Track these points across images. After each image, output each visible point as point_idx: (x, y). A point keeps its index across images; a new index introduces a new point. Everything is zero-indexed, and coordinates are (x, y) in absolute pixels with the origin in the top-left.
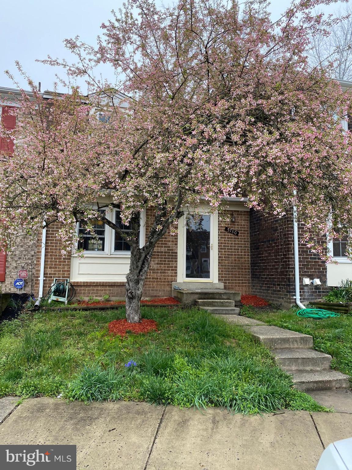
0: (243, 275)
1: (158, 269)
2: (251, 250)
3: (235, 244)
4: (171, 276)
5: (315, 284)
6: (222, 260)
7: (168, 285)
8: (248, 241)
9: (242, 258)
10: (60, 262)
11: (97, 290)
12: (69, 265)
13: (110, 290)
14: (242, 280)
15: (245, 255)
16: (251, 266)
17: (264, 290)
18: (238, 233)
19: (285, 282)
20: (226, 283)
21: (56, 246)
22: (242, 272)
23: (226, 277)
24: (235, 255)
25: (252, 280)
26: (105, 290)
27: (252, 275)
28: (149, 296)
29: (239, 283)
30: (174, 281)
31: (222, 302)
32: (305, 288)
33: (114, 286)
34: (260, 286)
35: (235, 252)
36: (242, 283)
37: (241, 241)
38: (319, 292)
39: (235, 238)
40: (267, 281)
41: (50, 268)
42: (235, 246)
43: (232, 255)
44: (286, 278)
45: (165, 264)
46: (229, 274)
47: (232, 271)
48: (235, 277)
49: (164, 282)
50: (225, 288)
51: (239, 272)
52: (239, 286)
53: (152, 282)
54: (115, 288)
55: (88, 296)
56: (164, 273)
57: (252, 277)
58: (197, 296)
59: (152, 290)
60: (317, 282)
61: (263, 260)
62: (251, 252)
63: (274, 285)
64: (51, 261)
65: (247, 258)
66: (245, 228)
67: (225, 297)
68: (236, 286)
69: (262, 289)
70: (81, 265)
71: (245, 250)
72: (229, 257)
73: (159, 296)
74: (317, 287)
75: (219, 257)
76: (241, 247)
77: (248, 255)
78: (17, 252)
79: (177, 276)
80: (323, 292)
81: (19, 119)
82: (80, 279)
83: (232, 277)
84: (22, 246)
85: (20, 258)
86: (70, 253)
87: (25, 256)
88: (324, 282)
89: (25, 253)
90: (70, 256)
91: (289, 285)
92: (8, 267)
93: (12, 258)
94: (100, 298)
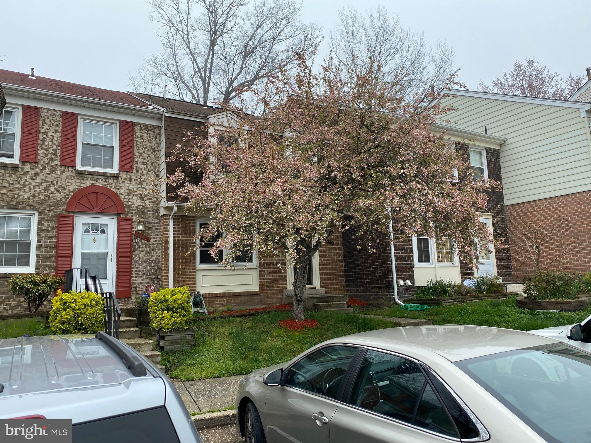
0: (339, 280)
1: (270, 279)
2: (344, 257)
3: (331, 253)
4: (282, 284)
5: (407, 285)
6: (322, 268)
7: (280, 292)
8: (341, 250)
9: (337, 265)
10: (186, 275)
11: (220, 301)
12: (194, 278)
13: (231, 300)
14: (338, 285)
15: (340, 262)
16: (345, 272)
17: (361, 292)
18: (333, 243)
19: (385, 284)
20: (326, 288)
21: (182, 260)
22: (338, 277)
23: (326, 283)
24: (332, 263)
25: (347, 285)
26: (227, 301)
27: (346, 280)
28: (264, 305)
29: (336, 288)
30: (285, 289)
31: (337, 304)
32: (400, 288)
33: (235, 296)
34: (356, 290)
35: (332, 260)
36: (339, 288)
37: (336, 250)
38: (410, 291)
39: (331, 248)
40: (364, 284)
41: (178, 281)
42: (331, 255)
43: (329, 263)
44: (386, 281)
45: (276, 273)
46: (328, 280)
47: (330, 278)
48: (333, 283)
49: (276, 290)
50: (326, 293)
51: (336, 277)
52: (336, 290)
53: (266, 290)
54: (236, 298)
55: (212, 307)
56: (276, 281)
57: (346, 282)
58: (315, 300)
59: (267, 298)
60: (409, 283)
61: (359, 266)
62: (345, 260)
63: (372, 287)
64: (178, 275)
65: (341, 266)
66: (338, 238)
68: (334, 290)
69: (359, 292)
70: (204, 277)
71: (339, 257)
72: (327, 265)
73: (272, 304)
74: (408, 287)
75: (320, 265)
76: (336, 255)
77: (342, 262)
78: (141, 268)
79: (286, 284)
80: (413, 291)
81: (137, 134)
82: (203, 291)
83: (331, 283)
84: (145, 262)
85: (144, 274)
86: (194, 266)
87: (149, 271)
88: (413, 282)
89: (148, 268)
90: (194, 269)
91: (389, 287)
92: (133, 283)
93: (137, 274)
94: (224, 308)
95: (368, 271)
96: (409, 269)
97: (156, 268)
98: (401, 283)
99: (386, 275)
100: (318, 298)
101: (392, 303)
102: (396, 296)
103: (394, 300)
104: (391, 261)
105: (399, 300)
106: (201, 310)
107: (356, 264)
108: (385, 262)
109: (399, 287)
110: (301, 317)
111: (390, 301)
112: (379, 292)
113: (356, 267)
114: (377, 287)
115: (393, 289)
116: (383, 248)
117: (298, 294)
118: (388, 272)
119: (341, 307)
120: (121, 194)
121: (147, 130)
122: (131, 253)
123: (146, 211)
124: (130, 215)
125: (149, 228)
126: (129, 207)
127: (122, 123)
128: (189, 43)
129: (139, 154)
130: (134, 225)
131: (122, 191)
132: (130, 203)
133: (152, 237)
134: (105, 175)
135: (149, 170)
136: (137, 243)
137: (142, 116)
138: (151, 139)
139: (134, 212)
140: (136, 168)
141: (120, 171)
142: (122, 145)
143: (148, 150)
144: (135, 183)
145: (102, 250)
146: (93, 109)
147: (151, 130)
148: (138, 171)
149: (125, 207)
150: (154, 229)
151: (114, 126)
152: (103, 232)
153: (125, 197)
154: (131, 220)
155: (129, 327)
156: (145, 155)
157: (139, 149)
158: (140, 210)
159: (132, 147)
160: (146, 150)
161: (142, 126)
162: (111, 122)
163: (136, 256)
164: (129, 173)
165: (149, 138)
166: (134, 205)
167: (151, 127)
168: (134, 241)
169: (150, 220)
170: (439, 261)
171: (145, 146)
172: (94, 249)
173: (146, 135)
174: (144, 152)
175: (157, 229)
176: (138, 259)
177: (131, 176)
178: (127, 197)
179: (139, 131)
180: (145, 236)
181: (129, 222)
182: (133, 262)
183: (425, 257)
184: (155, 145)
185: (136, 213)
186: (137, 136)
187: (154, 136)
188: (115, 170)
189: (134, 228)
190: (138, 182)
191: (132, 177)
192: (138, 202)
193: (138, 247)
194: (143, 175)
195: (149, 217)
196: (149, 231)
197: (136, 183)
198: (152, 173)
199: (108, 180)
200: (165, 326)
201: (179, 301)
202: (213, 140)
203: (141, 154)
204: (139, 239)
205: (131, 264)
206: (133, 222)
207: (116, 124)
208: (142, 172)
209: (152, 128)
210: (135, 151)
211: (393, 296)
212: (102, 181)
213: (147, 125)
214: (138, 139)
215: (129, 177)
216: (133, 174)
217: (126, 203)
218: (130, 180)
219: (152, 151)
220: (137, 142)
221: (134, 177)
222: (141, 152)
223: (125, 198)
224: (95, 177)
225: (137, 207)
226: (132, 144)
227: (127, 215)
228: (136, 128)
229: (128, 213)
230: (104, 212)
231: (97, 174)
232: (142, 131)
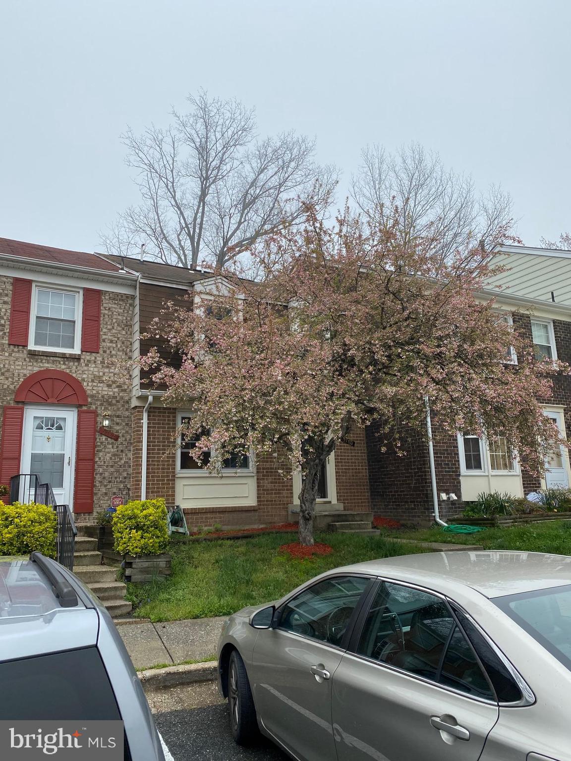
0: (361, 492)
1: (272, 490)
2: (369, 462)
3: (352, 456)
4: (287, 497)
5: (451, 499)
6: (339, 476)
7: (283, 508)
8: (365, 453)
9: (359, 472)
10: (163, 484)
11: (206, 518)
12: (173, 488)
13: (221, 518)
14: (361, 499)
15: (363, 469)
16: (370, 482)
17: (391, 508)
18: (354, 443)
19: (423, 498)
20: (344, 503)
21: (158, 465)
22: (361, 489)
23: (344, 496)
24: (352, 469)
25: (372, 499)
26: (215, 518)
27: (372, 492)
28: (263, 524)
29: (358, 502)
30: (290, 503)
31: (358, 525)
32: (443, 504)
33: (225, 512)
34: (385, 505)
35: (352, 466)
36: (362, 502)
37: (358, 453)
38: (455, 508)
39: (351, 449)
40: (396, 498)
41: (152, 492)
42: (352, 459)
43: (349, 469)
45: (279, 483)
46: (347, 493)
47: (350, 489)
48: (354, 496)
49: (280, 504)
50: (345, 510)
51: (357, 489)
52: (358, 506)
53: (266, 505)
54: (227, 515)
55: (196, 526)
56: (279, 493)
57: (371, 495)
58: (329, 519)
59: (267, 516)
60: (454, 496)
61: (388, 474)
62: (369, 465)
64: (152, 484)
65: (365, 473)
66: (360, 437)
68: (355, 506)
69: (388, 509)
70: (186, 487)
71: (362, 463)
72: (346, 473)
73: (274, 523)
74: (453, 503)
75: (336, 472)
76: (358, 459)
77: (366, 469)
78: (107, 474)
79: (292, 497)
80: (459, 508)
81: (105, 305)
82: (184, 505)
83: (351, 496)
84: (112, 466)
85: (110, 482)
86: (174, 472)
87: (116, 478)
88: (459, 496)
89: (115, 475)
90: (174, 476)
91: (427, 502)
92: (96, 494)
93: (100, 482)
94: (210, 528)
95: (400, 481)
96: (453, 479)
97: (125, 474)
98: (444, 496)
99: (423, 487)
100: (334, 516)
101: (431, 523)
102: (437, 514)
103: (435, 520)
104: (430, 468)
105: (440, 519)
106: (181, 530)
107: (384, 471)
108: (421, 468)
109: (440, 502)
110: (310, 541)
111: (430, 520)
112: (415, 509)
113: (385, 475)
114: (411, 502)
115: (433, 505)
116: (419, 450)
117: (306, 511)
118: (426, 483)
119: (364, 529)
120: (83, 380)
121: (117, 300)
122: (94, 455)
123: (114, 402)
124: (94, 407)
125: (117, 424)
126: (92, 396)
127: (87, 291)
128: (175, 192)
129: (106, 330)
130: (99, 419)
131: (85, 376)
132: (94, 392)
133: (120, 435)
134: (63, 356)
135: (119, 350)
136: (102, 443)
137: (112, 283)
138: (122, 311)
139: (99, 403)
140: (103, 347)
141: (82, 351)
142: (85, 319)
143: (118, 325)
144: (100, 366)
145: (57, 451)
146: (51, 274)
147: (123, 300)
148: (105, 352)
149: (87, 396)
150: (124, 424)
151: (77, 295)
152: (60, 428)
154: (95, 413)
155: (88, 550)
156: (114, 331)
157: (106, 324)
158: (107, 401)
159: (98, 321)
160: (116, 324)
161: (111, 295)
162: (73, 290)
163: (100, 458)
164: (94, 354)
165: (119, 310)
166: (99, 394)
167: (122, 296)
168: (98, 440)
169: (119, 413)
170: (493, 467)
171: (114, 321)
172: (48, 450)
173: (116, 306)
174: (113, 328)
175: (127, 424)
176: (102, 463)
177: (96, 358)
178: (90, 384)
179: (107, 302)
180: (112, 434)
181: (93, 415)
182: (96, 466)
183: (474, 462)
184: (126, 318)
185: (102, 405)
186: (105, 308)
187: (127, 307)
188: (77, 350)
189: (99, 423)
190: (104, 365)
191: (98, 358)
192: (104, 390)
193: (103, 447)
194: (112, 356)
195: (118, 409)
196: (118, 428)
197: (103, 366)
198: (123, 353)
199: (67, 363)
200: (133, 549)
201: (151, 518)
202: (199, 312)
203: (110, 330)
204: (104, 438)
205: (93, 469)
206: (97, 416)
207: (79, 292)
208: (111, 352)
209: (124, 298)
210: (101, 326)
211: (433, 514)
212: (59, 363)
213: (117, 294)
214: (106, 312)
215: (93, 358)
216: (99, 355)
217: (89, 392)
218: (95, 362)
219: (123, 326)
220: (104, 316)
221: (99, 359)
222: (109, 327)
223: (88, 385)
224: (52, 358)
225: (103, 397)
226: (99, 317)
227: (90, 407)
228: (103, 297)
229: (91, 404)
230: (61, 402)
231: (54, 355)
232: (111, 302)
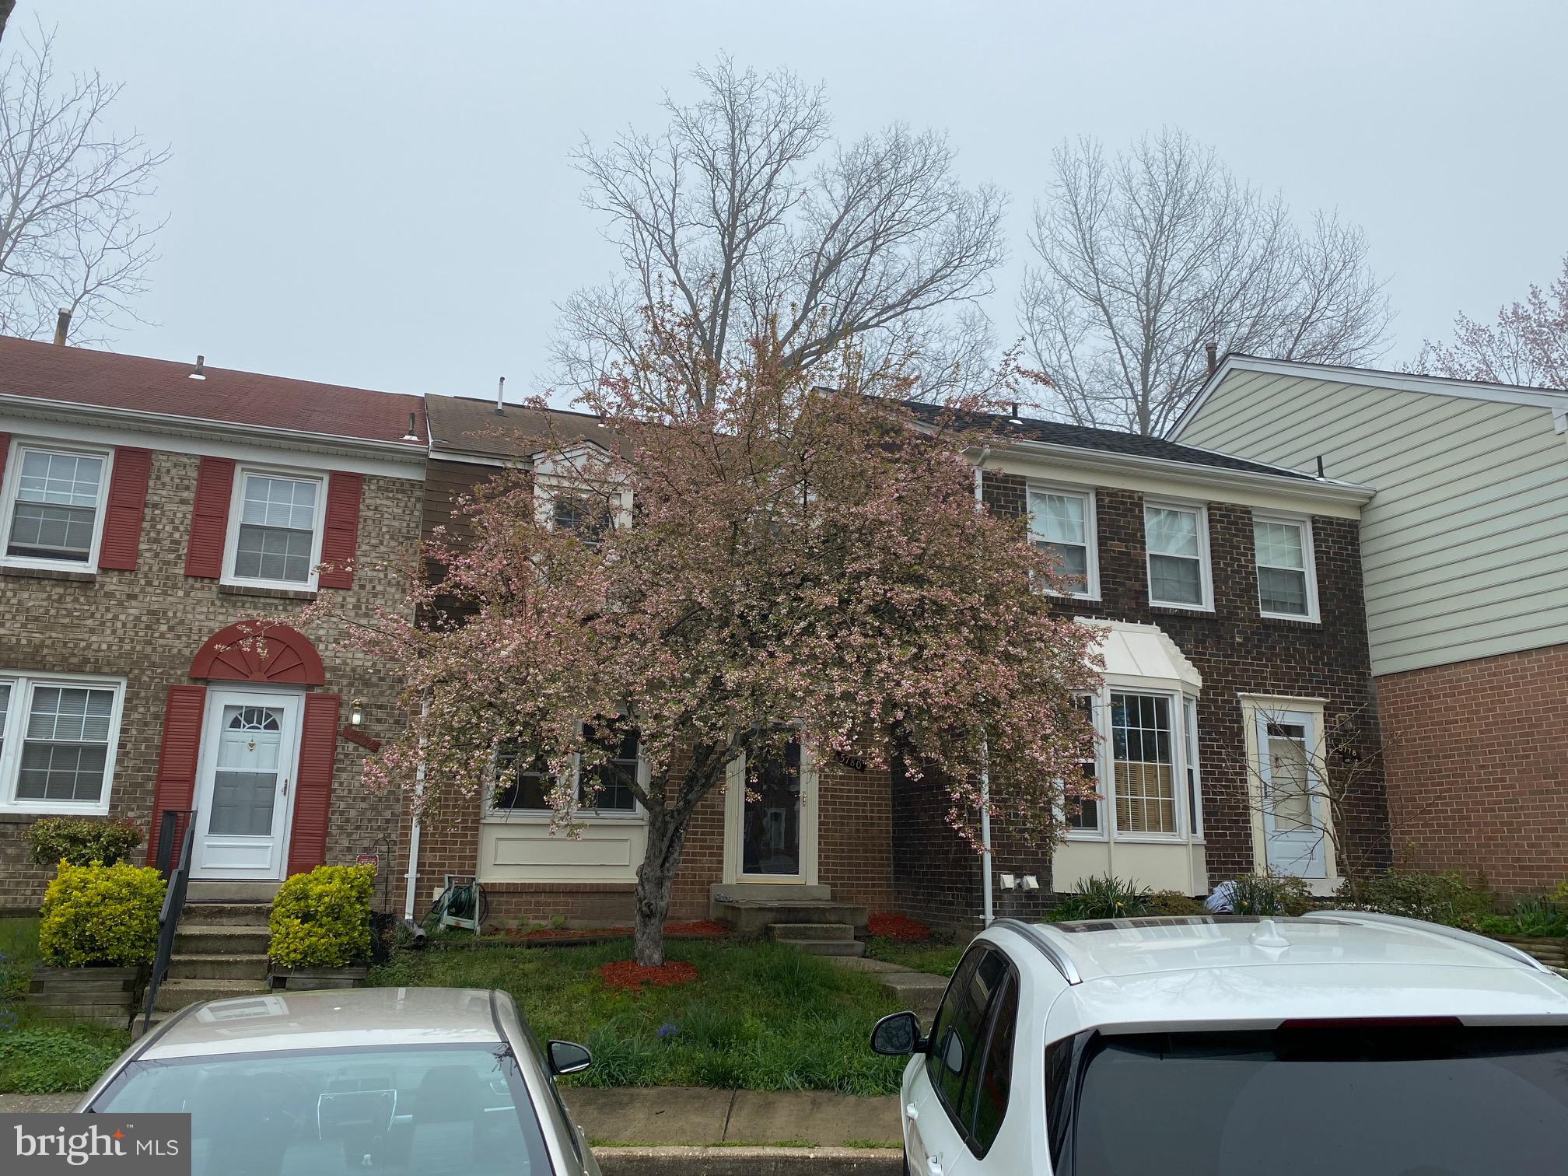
0: (874, 865)
2: (894, 806)
3: (857, 791)
4: (710, 869)
5: (1025, 888)
6: (826, 830)
7: (700, 891)
8: (886, 786)
9: (872, 825)
10: (454, 836)
11: (537, 903)
12: (475, 844)
13: (567, 905)
14: (873, 879)
15: (880, 818)
16: (894, 845)
17: (920, 900)
18: (864, 766)
19: (963, 882)
20: (834, 885)
22: (874, 858)
23: (836, 871)
24: (857, 818)
25: (897, 879)
26: (556, 904)
27: (896, 866)
29: (867, 886)
30: (716, 882)
31: (826, 930)
32: (1005, 896)
33: (578, 892)
34: (914, 894)
35: (857, 811)
36: (874, 885)
37: (872, 785)
38: (1035, 905)
39: (857, 778)
40: (929, 881)
41: (433, 850)
42: (857, 798)
43: (850, 818)
44: (965, 874)
45: (694, 840)
46: (842, 865)
47: (851, 858)
48: (857, 872)
49: (692, 883)
50: (834, 898)
51: (866, 858)
52: (865, 893)
54: (580, 899)
55: (515, 918)
56: (693, 861)
57: (895, 872)
58: (770, 916)
60: (1032, 882)
61: (919, 831)
62: (894, 812)
63: (942, 889)
64: (434, 835)
65: (886, 826)
67: (833, 918)
68: (859, 892)
69: (917, 900)
70: (501, 843)
71: (880, 805)
72: (842, 824)
73: (679, 918)
74: (1030, 895)
75: (820, 823)
76: (872, 798)
77: (887, 818)
78: (353, 813)
79: (721, 869)
80: (1044, 905)
81: (368, 501)
82: (490, 874)
83: (851, 871)
84: (364, 799)
85: (358, 828)
86: (477, 814)
87: (370, 821)
88: (1045, 879)
89: (369, 815)
90: (477, 821)
91: (970, 890)
92: (331, 849)
93: (340, 827)
94: (543, 923)
95: (933, 845)
97: (388, 814)
98: (1009, 881)
99: (966, 859)
102: (989, 915)
104: (980, 821)
107: (913, 824)
109: (999, 892)
111: (973, 929)
112: (951, 903)
113: (914, 831)
114: (950, 889)
115: (982, 898)
118: (970, 851)
119: (838, 939)
120: (319, 639)
121: (392, 491)
122: (331, 776)
123: (374, 679)
124: (336, 689)
125: (379, 721)
126: (334, 669)
127: (335, 476)
128: (676, 255)
129: (368, 548)
130: (343, 712)
131: (322, 632)
132: (338, 661)
133: (384, 741)
134: (283, 596)
135: (389, 583)
136: (346, 755)
137: (381, 461)
138: (400, 511)
139: (345, 682)
140: (360, 579)
141: (320, 587)
142: (329, 529)
143: (392, 537)
144: (352, 614)
145: (265, 769)
146: (269, 448)
147: (403, 492)
148: (362, 587)
149: (324, 669)
150: (391, 721)
151: (318, 484)
152: (273, 726)
153: (327, 646)
154: (337, 701)
155: (253, 952)
156: (382, 549)
157: (369, 535)
158: (361, 678)
159: (353, 531)
160: (387, 537)
161: (381, 483)
162: (310, 476)
163: (341, 784)
164: (341, 592)
165: (395, 510)
166: (347, 664)
167: (402, 484)
168: (339, 750)
169: (383, 700)
170: (1122, 824)
171: (384, 529)
172: (248, 765)
173: (388, 503)
174: (381, 543)
175: (397, 722)
176: (345, 793)
177: (344, 599)
178: (331, 647)
179: (373, 495)
180: (367, 740)
181: (332, 704)
182: (333, 799)
183: (1085, 815)
184: (408, 525)
185: (351, 685)
186: (368, 506)
187: (410, 504)
188: (311, 585)
189: (343, 719)
190: (360, 612)
191: (349, 600)
192: (360, 659)
193: (348, 763)
194: (375, 596)
195: (382, 693)
196: (378, 728)
197: (357, 615)
198: (397, 589)
199: (289, 608)
200: (288, 954)
202: (544, 512)
203: (375, 547)
204: (351, 746)
205: (328, 804)
206: (340, 705)
207: (322, 479)
208: (374, 587)
209: (407, 486)
210: (359, 540)
211: (981, 917)
212: (276, 609)
213: (394, 481)
214: (370, 514)
215: (340, 599)
216: (351, 593)
217: (327, 662)
218: (342, 606)
219: (401, 540)
220: (365, 521)
221: (352, 600)
222: (373, 541)
223: (326, 649)
224: (262, 600)
225: (354, 670)
226: (355, 524)
227: (328, 689)
228: (366, 487)
229: (331, 683)
230: (272, 677)
231: (267, 594)
232: (380, 495)
